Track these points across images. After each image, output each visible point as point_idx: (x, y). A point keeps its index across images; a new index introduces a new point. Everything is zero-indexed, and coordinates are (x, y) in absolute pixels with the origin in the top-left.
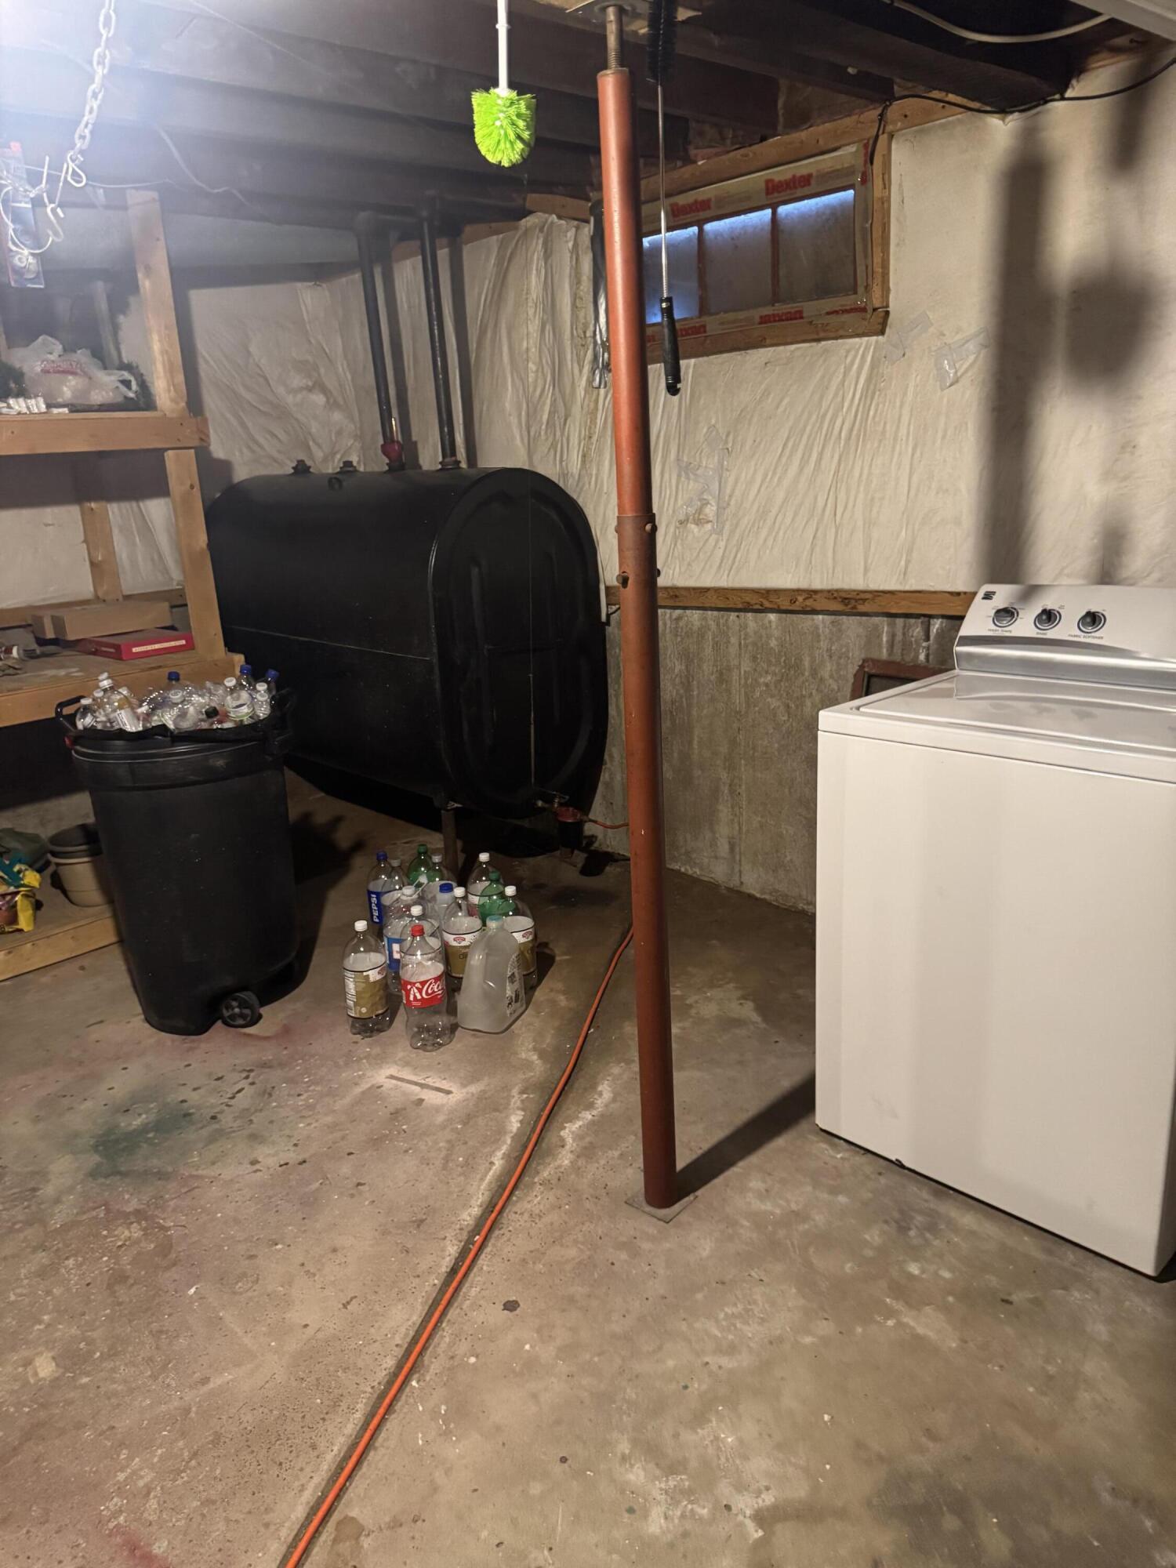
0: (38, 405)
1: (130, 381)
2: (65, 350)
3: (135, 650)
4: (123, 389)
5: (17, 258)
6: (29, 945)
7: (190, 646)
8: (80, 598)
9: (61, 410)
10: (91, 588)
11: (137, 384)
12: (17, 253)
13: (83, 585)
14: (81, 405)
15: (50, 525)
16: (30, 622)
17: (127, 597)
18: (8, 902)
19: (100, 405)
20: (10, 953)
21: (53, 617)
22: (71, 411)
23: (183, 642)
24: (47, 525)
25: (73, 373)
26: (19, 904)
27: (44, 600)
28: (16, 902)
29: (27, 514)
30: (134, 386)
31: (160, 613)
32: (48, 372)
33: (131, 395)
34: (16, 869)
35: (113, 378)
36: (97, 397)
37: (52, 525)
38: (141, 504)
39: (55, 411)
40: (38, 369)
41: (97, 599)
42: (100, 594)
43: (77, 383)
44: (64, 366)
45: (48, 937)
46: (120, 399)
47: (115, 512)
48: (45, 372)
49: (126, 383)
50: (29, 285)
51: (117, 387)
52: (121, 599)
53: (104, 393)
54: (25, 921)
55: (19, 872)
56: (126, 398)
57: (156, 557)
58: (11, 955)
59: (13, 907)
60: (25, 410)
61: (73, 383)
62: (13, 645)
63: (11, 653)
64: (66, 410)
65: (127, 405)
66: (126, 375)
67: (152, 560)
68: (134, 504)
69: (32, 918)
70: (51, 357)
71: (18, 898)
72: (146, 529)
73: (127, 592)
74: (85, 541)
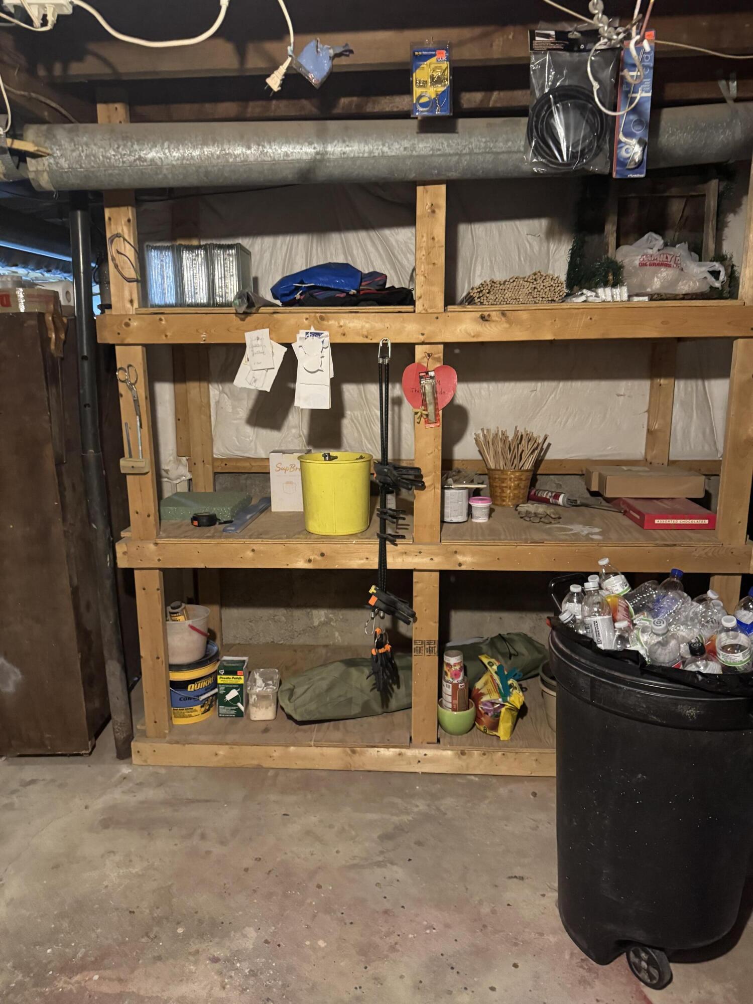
0: (621, 294)
1: (719, 272)
2: (666, 245)
3: (656, 521)
4: (711, 279)
5: (624, 149)
6: (500, 753)
7: (712, 526)
8: (631, 458)
9: (641, 299)
10: (643, 452)
11: (726, 274)
12: (626, 143)
13: (636, 448)
14: (666, 294)
15: (622, 395)
16: (584, 473)
17: (672, 463)
18: (495, 709)
19: (684, 295)
20: (484, 754)
21: (600, 475)
22: (651, 299)
23: (707, 522)
24: (618, 395)
25: (667, 266)
26: (502, 714)
27: (601, 456)
28: (500, 712)
29: (605, 386)
30: (722, 276)
31: (695, 486)
32: (645, 265)
33: (717, 285)
34: (510, 682)
35: (704, 269)
36: (684, 287)
37: (624, 395)
38: (706, 383)
39: (636, 299)
40: (637, 263)
41: (646, 462)
42: (649, 458)
43: (667, 275)
44: (662, 259)
45: (517, 753)
46: (706, 289)
47: (682, 388)
48: (643, 265)
49: (715, 274)
50: (631, 176)
51: (705, 278)
52: (666, 463)
53: (691, 284)
54: (504, 730)
55: (511, 686)
56: (711, 287)
57: (708, 431)
58: (485, 757)
59: (497, 716)
60: (609, 299)
61: (664, 274)
62: (562, 493)
63: (558, 500)
64: (646, 299)
65: (713, 294)
66: (717, 266)
67: (704, 434)
68: (700, 382)
69: (509, 731)
70: (650, 252)
71: (503, 710)
72: (705, 404)
73: (672, 458)
74: (648, 411)
